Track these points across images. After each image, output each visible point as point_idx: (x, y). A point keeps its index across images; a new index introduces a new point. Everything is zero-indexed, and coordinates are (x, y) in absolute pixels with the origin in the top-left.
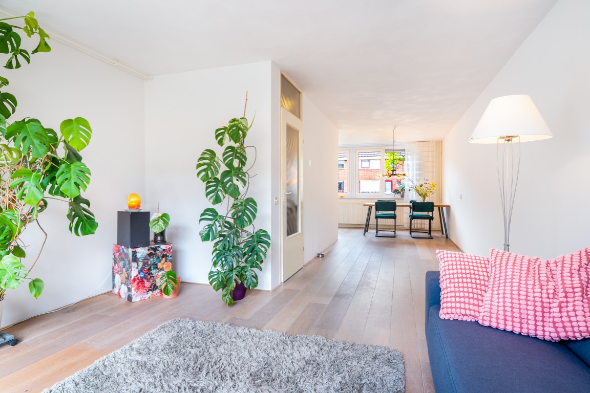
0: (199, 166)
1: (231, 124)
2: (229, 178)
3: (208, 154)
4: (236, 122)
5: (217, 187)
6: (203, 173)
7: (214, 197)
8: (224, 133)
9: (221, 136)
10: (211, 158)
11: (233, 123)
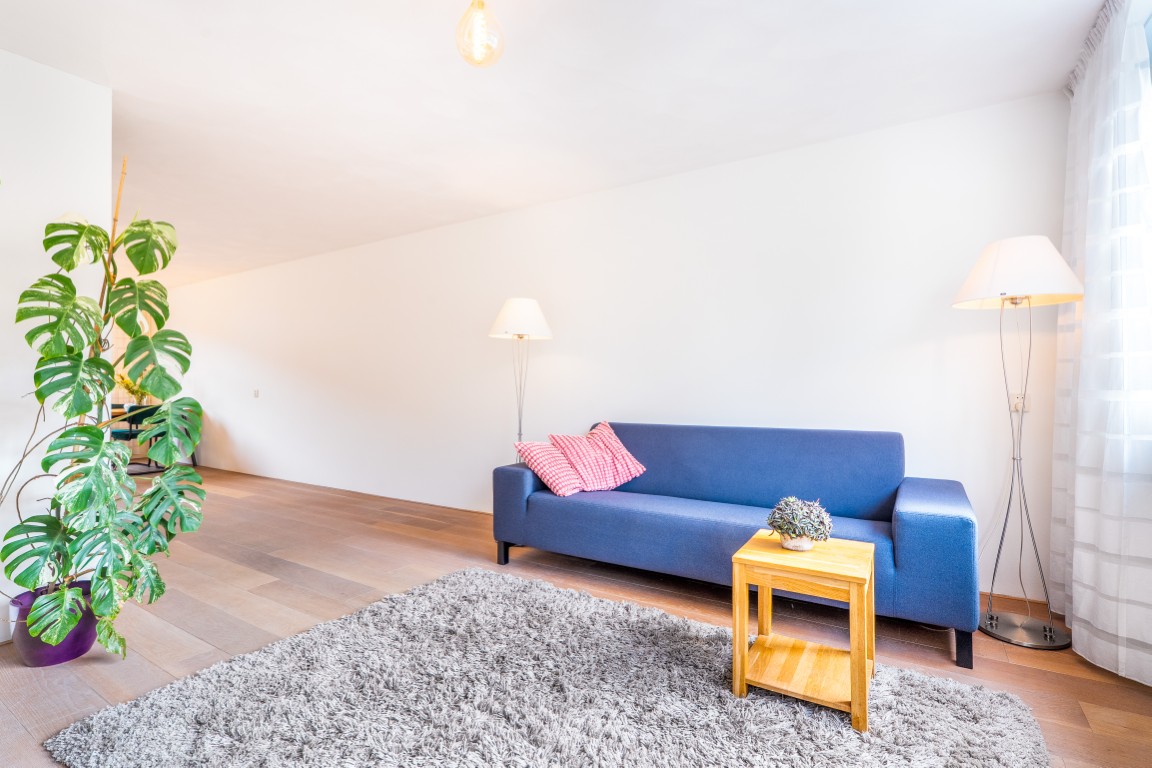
0: (23, 315)
1: (136, 229)
2: (147, 353)
3: (58, 287)
4: (147, 229)
5: (75, 375)
6: (46, 336)
7: (71, 397)
8: (77, 238)
9: (67, 245)
10: (63, 297)
11: (141, 229)
